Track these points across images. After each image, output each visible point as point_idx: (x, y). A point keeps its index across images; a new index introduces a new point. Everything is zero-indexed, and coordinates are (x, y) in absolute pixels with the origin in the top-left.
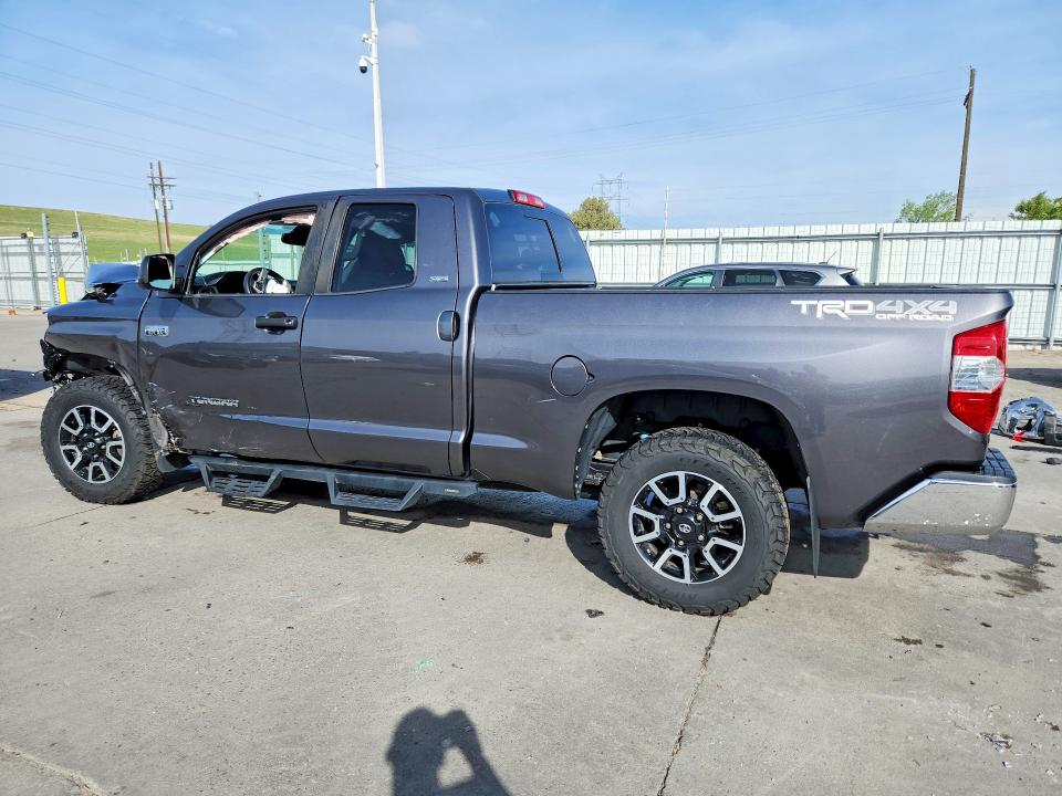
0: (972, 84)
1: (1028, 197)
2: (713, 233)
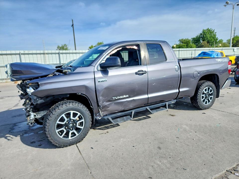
0: (73, 23)
1: (90, 46)
2: (18, 52)
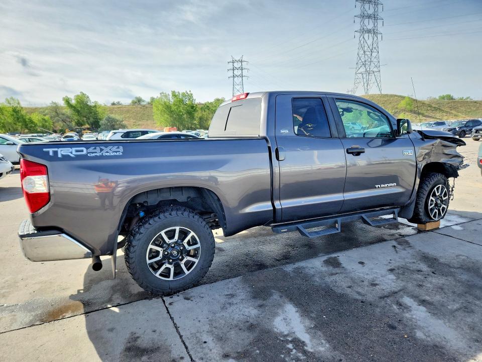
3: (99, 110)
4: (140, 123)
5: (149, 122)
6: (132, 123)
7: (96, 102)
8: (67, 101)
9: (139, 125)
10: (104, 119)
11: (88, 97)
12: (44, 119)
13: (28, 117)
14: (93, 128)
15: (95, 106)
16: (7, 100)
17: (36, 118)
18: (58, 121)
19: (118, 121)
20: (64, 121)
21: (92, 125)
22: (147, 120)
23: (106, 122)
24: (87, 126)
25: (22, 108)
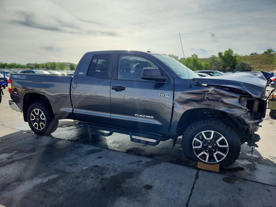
3: (237, 59)
4: (263, 66)
5: (270, 66)
6: (258, 66)
7: (236, 54)
8: (220, 54)
9: (262, 67)
10: (239, 64)
11: (232, 51)
12: (206, 64)
13: (200, 63)
14: (231, 69)
15: (235, 57)
16: (192, 55)
17: (203, 64)
18: (213, 65)
19: (247, 65)
20: (216, 65)
21: (231, 67)
22: (270, 64)
23: (240, 66)
24: (228, 68)
25: (198, 59)
